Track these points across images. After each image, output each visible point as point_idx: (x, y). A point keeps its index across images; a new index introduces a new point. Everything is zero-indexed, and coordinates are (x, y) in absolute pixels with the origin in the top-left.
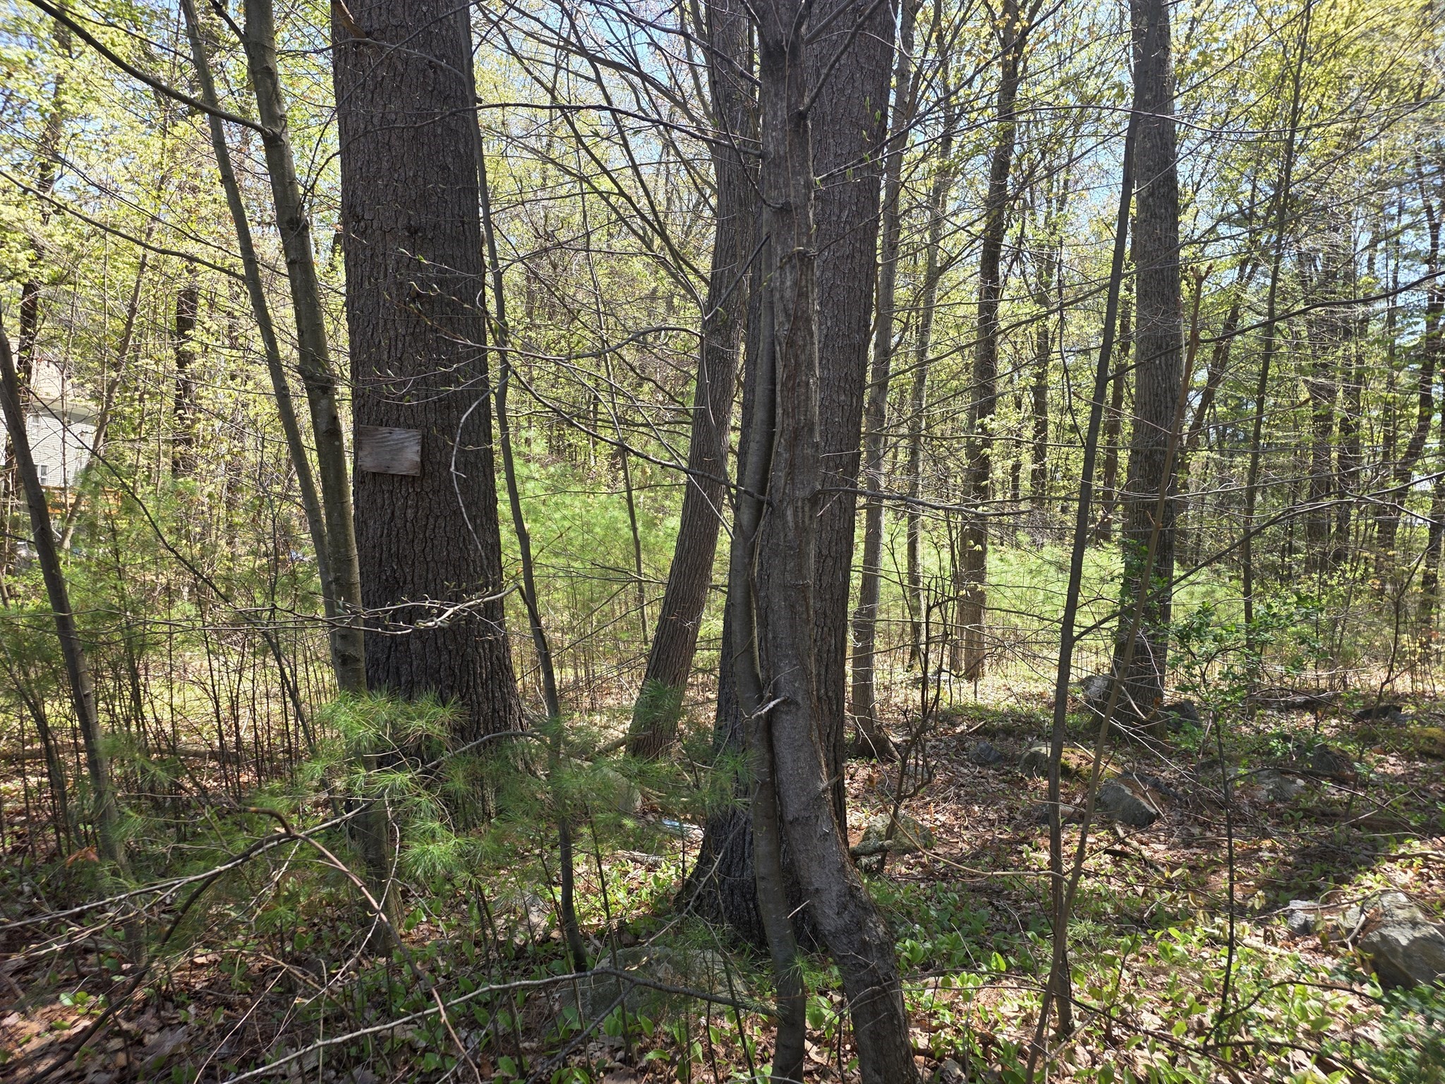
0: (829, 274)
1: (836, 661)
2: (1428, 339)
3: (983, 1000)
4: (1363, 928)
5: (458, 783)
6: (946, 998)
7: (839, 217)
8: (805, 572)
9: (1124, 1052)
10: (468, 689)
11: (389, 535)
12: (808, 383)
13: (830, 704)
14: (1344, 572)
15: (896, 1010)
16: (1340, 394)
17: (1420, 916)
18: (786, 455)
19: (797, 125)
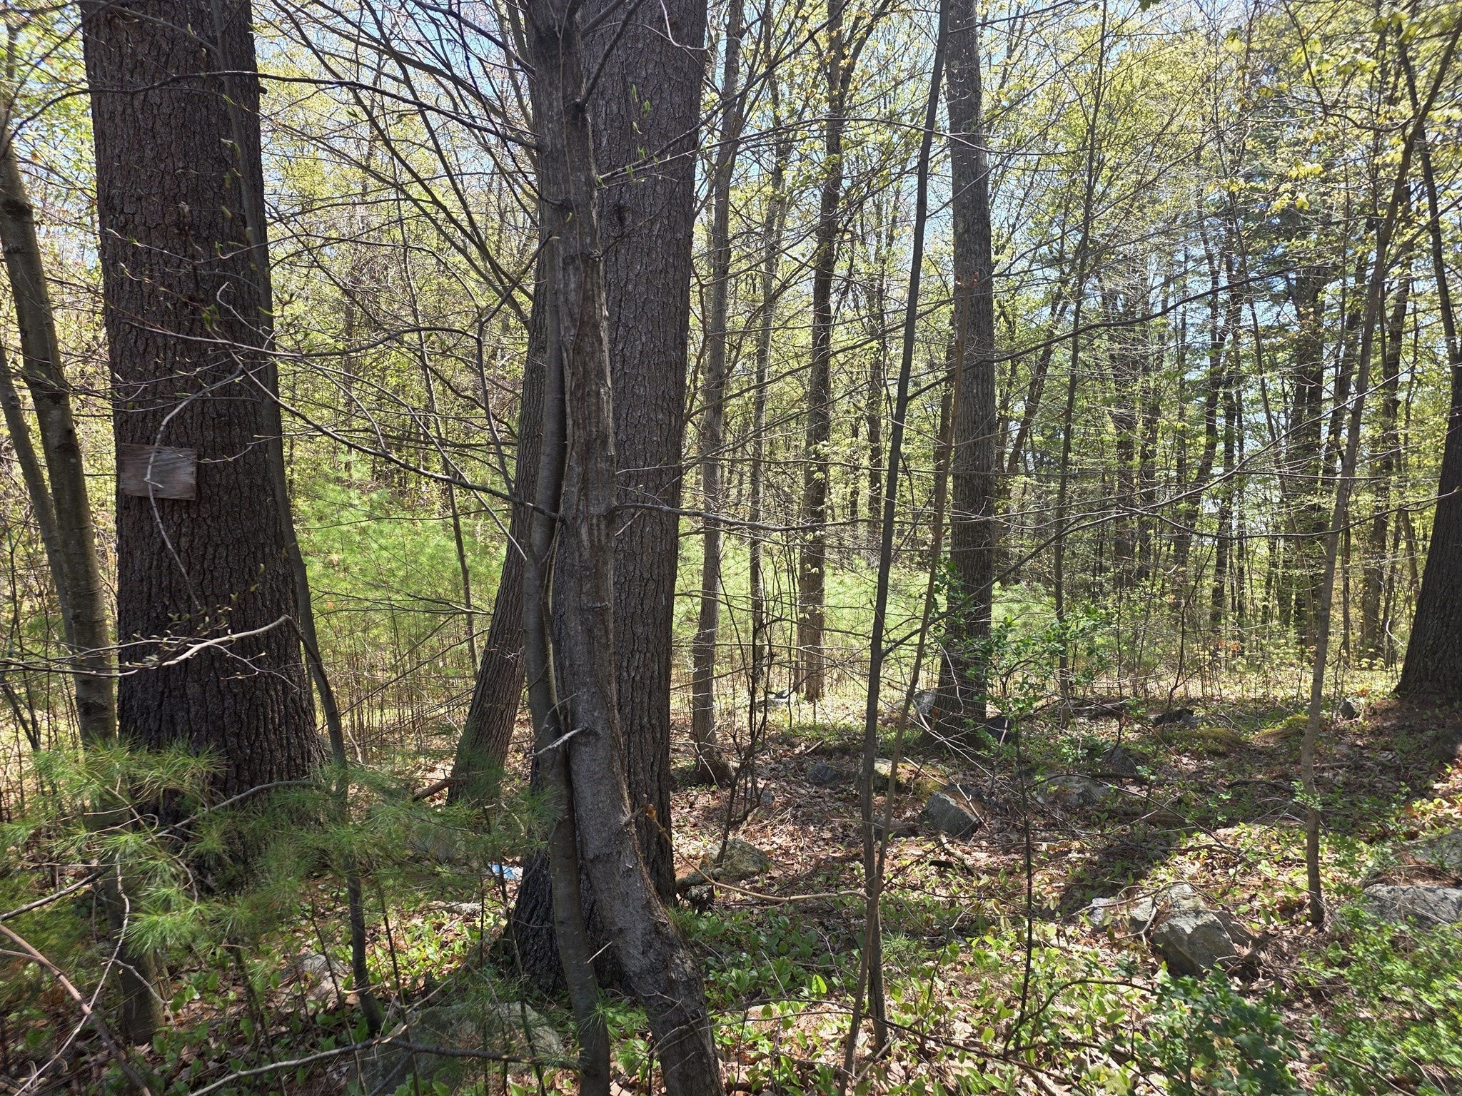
0: (642, 289)
1: (659, 687)
2: (1212, 374)
3: (802, 1026)
4: (1155, 920)
5: (212, 842)
6: (767, 1027)
7: (650, 230)
8: (602, 593)
9: (936, 1064)
10: (257, 734)
11: (159, 567)
12: (598, 393)
13: (654, 732)
14: (1145, 587)
15: (704, 1048)
16: (1140, 425)
17: (1202, 904)
18: (578, 470)
19: (575, 117)
